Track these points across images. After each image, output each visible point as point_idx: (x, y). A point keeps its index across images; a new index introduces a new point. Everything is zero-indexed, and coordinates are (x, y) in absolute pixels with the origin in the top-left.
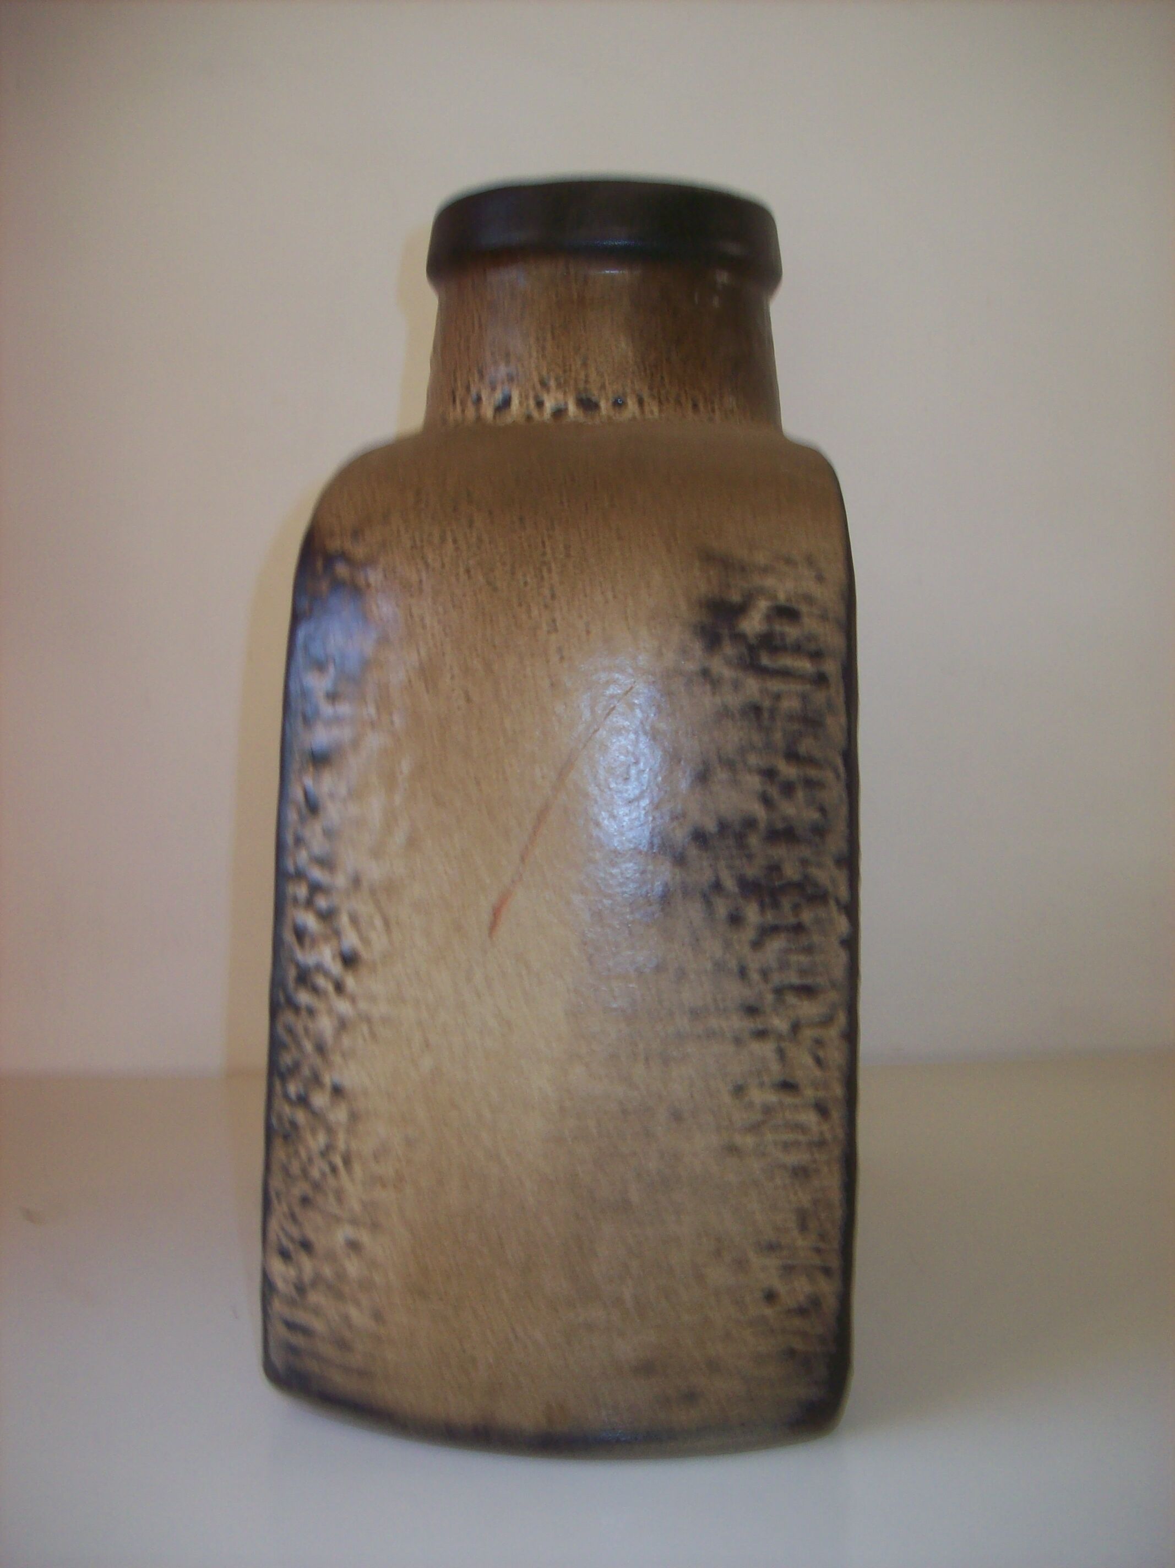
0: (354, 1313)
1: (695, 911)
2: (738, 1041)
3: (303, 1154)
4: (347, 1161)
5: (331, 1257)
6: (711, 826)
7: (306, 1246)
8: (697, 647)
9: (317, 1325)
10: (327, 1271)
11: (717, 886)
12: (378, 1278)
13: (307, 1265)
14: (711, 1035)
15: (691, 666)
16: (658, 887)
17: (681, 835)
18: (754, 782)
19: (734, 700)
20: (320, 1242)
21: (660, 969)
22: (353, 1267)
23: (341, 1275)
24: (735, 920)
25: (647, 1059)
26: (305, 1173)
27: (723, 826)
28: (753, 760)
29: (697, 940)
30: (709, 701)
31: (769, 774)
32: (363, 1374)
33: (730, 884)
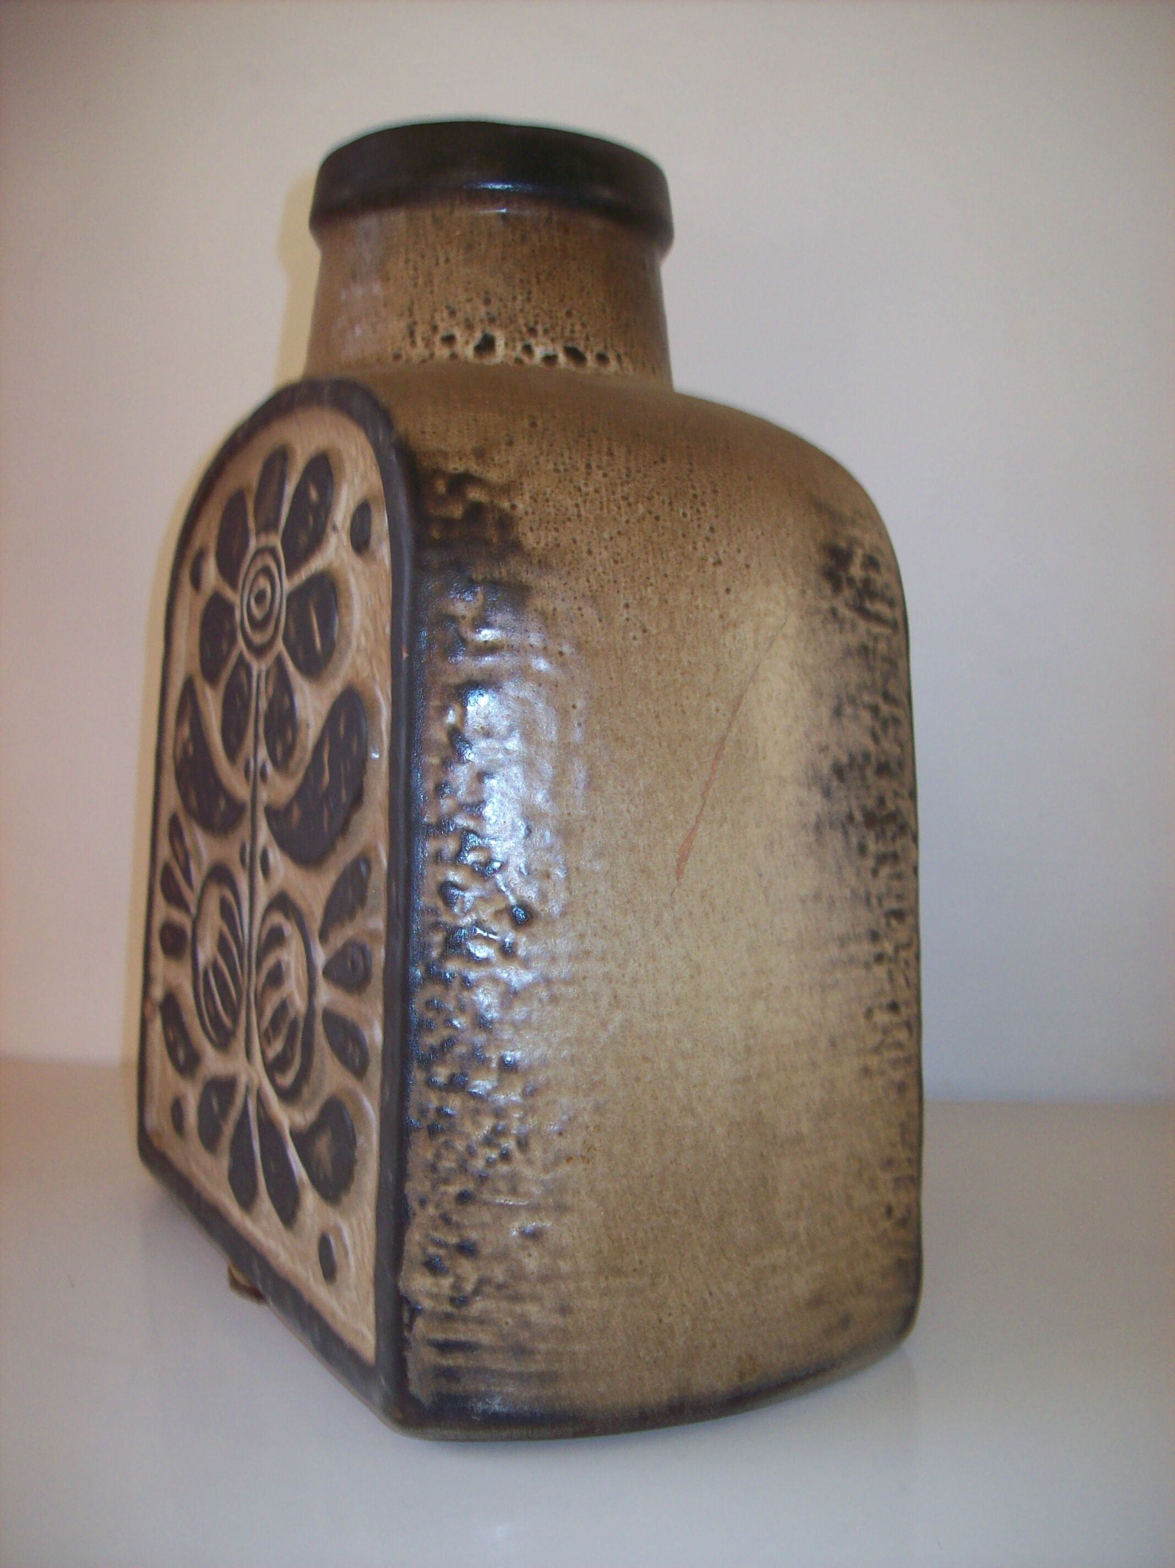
0: (532, 1310)
1: (835, 840)
2: (867, 966)
3: (460, 1145)
4: (523, 1144)
5: (503, 1255)
6: (844, 760)
7: (467, 1250)
8: (827, 589)
9: (484, 1337)
10: (499, 1273)
11: (850, 818)
12: (564, 1266)
13: (469, 1271)
14: (852, 961)
15: (825, 605)
16: (813, 818)
17: (825, 767)
18: (866, 717)
19: (852, 640)
20: (488, 1242)
21: (817, 897)
22: (532, 1262)
23: (518, 1275)
24: (862, 849)
25: (810, 988)
26: (463, 1167)
27: (852, 758)
28: (866, 698)
29: (840, 869)
30: (840, 640)
31: (875, 710)
32: (547, 1378)
33: (858, 816)
